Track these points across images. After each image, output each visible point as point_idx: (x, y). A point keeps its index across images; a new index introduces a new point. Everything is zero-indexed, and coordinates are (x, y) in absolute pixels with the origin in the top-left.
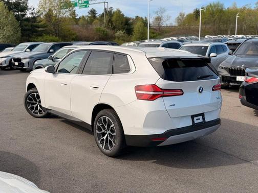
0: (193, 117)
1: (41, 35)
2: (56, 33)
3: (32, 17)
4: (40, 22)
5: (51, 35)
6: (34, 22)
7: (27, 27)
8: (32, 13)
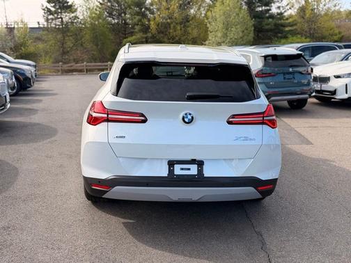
0: (171, 164)
1: (286, 37)
2: (310, 34)
3: (277, 13)
4: (287, 19)
5: (299, 36)
6: (280, 19)
7: (269, 26)
8: (279, 8)
